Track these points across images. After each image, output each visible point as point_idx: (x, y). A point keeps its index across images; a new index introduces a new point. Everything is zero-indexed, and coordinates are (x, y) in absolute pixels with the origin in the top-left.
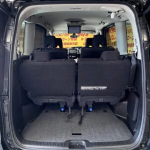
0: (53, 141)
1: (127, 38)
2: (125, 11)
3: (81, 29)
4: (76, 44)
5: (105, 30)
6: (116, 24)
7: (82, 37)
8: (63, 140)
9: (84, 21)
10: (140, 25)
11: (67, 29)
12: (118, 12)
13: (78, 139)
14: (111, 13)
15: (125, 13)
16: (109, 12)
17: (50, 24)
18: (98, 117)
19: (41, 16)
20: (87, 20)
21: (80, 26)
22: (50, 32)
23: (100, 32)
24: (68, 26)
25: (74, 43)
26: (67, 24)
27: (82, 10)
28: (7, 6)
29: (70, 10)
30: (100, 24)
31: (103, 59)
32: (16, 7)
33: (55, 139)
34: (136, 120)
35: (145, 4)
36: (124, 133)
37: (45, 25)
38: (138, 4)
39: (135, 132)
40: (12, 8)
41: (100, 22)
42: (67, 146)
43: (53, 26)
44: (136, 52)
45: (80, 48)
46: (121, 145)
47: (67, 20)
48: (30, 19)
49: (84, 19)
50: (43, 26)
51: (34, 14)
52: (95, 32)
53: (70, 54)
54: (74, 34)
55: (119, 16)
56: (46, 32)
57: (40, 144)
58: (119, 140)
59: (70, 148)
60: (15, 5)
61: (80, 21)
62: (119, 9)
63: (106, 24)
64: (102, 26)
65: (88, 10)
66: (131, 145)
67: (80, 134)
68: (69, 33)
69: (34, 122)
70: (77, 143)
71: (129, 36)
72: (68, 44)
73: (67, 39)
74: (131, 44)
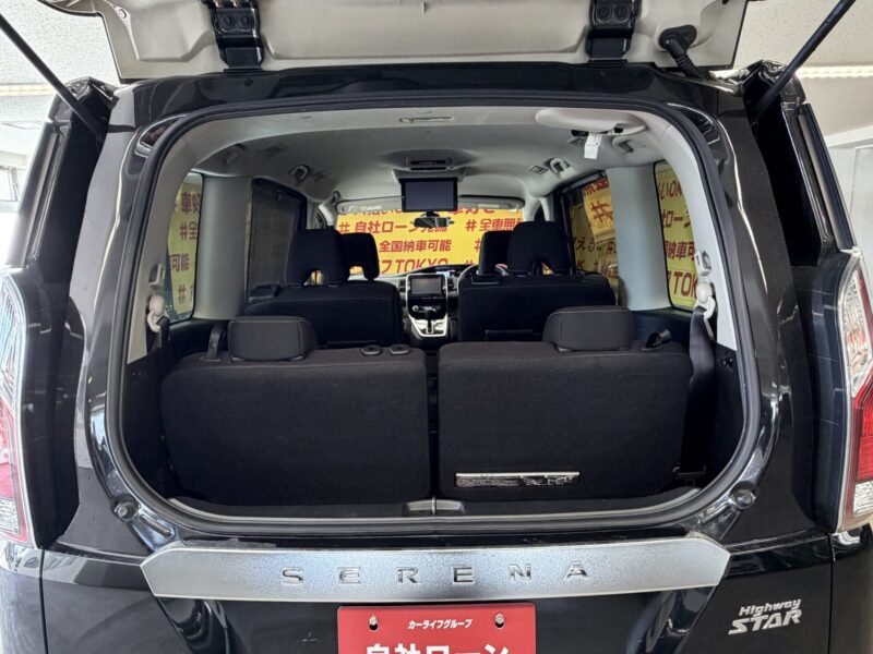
1: (661, 219)
2: (647, 128)
3: (460, 193)
4: (445, 245)
5: (566, 197)
6: (608, 172)
7: (471, 217)
9: (468, 159)
11: (399, 193)
12: (618, 130)
14: (587, 134)
15: (646, 134)
16: (575, 133)
17: (319, 176)
19: (273, 149)
20: (483, 157)
21: (455, 181)
22: (323, 208)
23: (544, 202)
24: (402, 182)
25: (433, 244)
26: (398, 173)
29: (399, 125)
30: (541, 170)
31: (555, 347)
37: (299, 182)
41: (541, 165)
43: (334, 183)
44: (707, 315)
45: (458, 269)
47: (396, 158)
48: (222, 161)
49: (471, 152)
50: (290, 183)
51: (240, 142)
52: (521, 201)
53: (414, 300)
54: (430, 214)
55: (624, 144)
56: (302, 206)
61: (450, 162)
62: (623, 122)
63: (568, 173)
64: (549, 180)
68: (405, 208)
71: (671, 213)
72: (409, 246)
73: (405, 227)
74: (683, 243)
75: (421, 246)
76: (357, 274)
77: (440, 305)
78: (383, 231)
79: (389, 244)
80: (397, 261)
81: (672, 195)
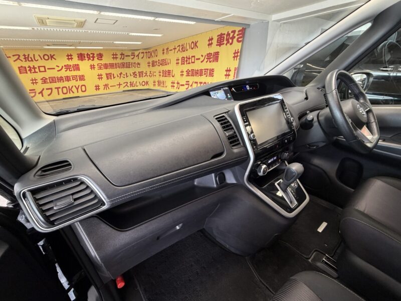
4: (82, 78)
25: (75, 78)
71: (194, 56)
72: (60, 79)
73: (54, 69)
74: (201, 70)
75: (68, 79)
78: (40, 71)
79: (47, 79)
80: (56, 88)
81: (192, 49)
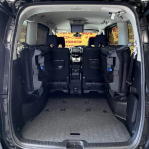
0: (51, 140)
2: (125, 12)
3: (84, 28)
4: (81, 42)
5: (108, 30)
6: (118, 24)
7: (87, 35)
8: (61, 140)
10: (141, 27)
11: (70, 28)
12: (119, 13)
13: (76, 139)
14: (112, 13)
15: (125, 14)
16: (110, 13)
17: (52, 23)
18: (98, 118)
19: (43, 16)
20: (90, 20)
21: (83, 25)
22: (53, 31)
23: (103, 31)
24: (71, 25)
25: (78, 42)
26: (70, 23)
27: (82, 10)
28: (8, 6)
29: (71, 10)
30: (102, 23)
32: (17, 7)
33: (54, 138)
34: (135, 122)
35: (146, 5)
36: (123, 135)
37: (48, 24)
38: (139, 5)
39: (133, 134)
40: (13, 8)
42: (64, 146)
43: (56, 25)
44: (135, 54)
45: (83, 46)
46: (119, 146)
47: (70, 19)
48: (31, 18)
49: (87, 19)
50: (46, 25)
51: (35, 14)
52: (98, 31)
53: (73, 53)
54: (77, 33)
55: (121, 17)
57: (38, 143)
58: (117, 142)
59: (67, 148)
60: (16, 5)
61: (82, 21)
62: (120, 10)
63: (109, 24)
64: (105, 26)
65: (89, 10)
66: (128, 147)
67: (79, 134)
68: (72, 32)
69: (34, 120)
70: (75, 143)
72: (72, 42)
73: (71, 37)
75: (75, 42)
76: (60, 46)
77: (78, 55)
78: (66, 38)
79: (67, 41)
80: (69, 45)
